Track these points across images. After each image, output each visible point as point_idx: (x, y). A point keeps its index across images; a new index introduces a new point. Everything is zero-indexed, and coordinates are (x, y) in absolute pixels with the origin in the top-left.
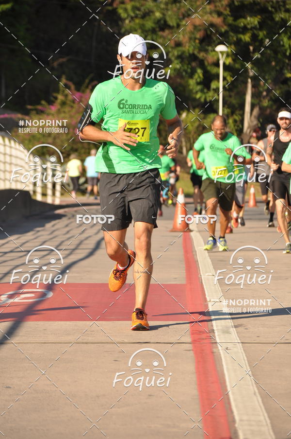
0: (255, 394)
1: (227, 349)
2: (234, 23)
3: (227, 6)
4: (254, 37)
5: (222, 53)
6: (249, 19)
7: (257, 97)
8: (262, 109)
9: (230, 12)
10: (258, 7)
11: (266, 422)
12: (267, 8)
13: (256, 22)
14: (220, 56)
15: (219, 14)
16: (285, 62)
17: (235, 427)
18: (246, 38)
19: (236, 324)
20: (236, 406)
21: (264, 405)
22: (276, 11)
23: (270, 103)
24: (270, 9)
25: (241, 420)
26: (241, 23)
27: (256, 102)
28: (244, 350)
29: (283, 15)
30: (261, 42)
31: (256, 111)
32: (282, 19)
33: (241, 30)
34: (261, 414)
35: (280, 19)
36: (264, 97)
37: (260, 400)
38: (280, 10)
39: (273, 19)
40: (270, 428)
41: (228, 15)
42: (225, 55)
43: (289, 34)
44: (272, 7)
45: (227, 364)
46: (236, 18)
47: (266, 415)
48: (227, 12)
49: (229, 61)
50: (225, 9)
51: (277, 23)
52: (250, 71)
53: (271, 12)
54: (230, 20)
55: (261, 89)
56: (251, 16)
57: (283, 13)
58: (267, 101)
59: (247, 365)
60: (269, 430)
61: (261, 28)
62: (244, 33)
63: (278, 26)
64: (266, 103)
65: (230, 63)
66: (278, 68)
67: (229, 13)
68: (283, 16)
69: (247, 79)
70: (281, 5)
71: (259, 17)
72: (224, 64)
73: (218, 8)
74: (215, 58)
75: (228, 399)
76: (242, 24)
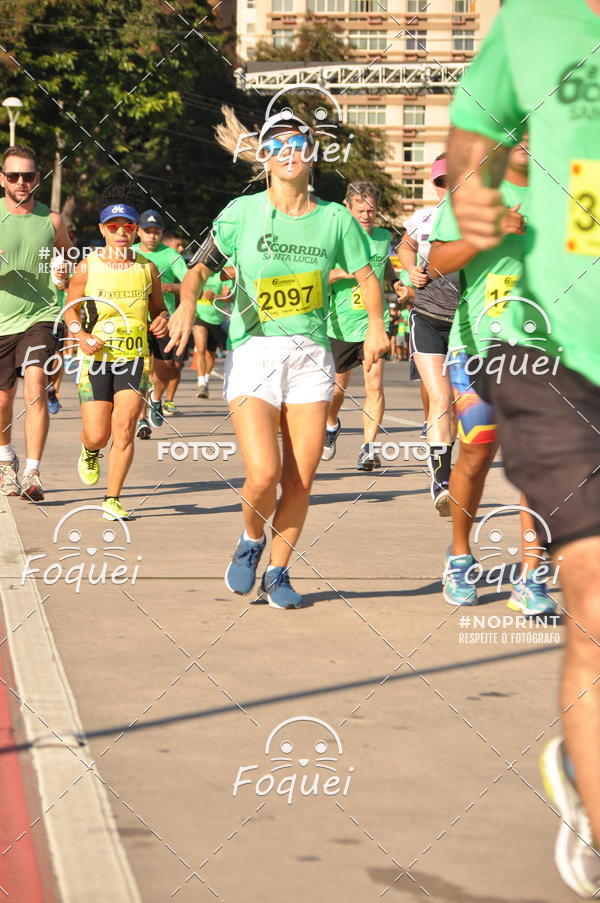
0: (54, 659)
1: (11, 587)
2: (32, 61)
3: (20, 34)
4: (66, 86)
5: (13, 109)
6: (57, 56)
7: (71, 183)
8: (79, 201)
9: (26, 43)
10: (72, 38)
11: (70, 703)
12: (86, 41)
13: (70, 62)
14: (10, 114)
15: (9, 47)
16: (116, 127)
17: (20, 712)
18: (54, 86)
19: (28, 548)
20: (23, 678)
21: (68, 676)
22: (101, 45)
23: (92, 192)
24: (91, 41)
25: (30, 701)
26: (45, 61)
27: (70, 189)
28: (39, 589)
29: (112, 52)
30: (78, 94)
31: (70, 204)
32: (110, 58)
33: (44, 74)
34: (63, 691)
35: (106, 58)
36: (84, 182)
37: (61, 668)
38: (107, 43)
39: (95, 59)
40: (76, 711)
41: (24, 49)
42: (18, 113)
43: (121, 83)
44: (95, 39)
45: (10, 611)
46: (36, 55)
47: (70, 692)
48: (22, 44)
49: (26, 121)
50: (19, 40)
51: (101, 64)
52: (59, 140)
53: (92, 47)
54: (27, 56)
55: (78, 170)
56: (60, 52)
57: (110, 48)
58: (86, 189)
59: (44, 613)
60: (73, 715)
61: (77, 72)
62: (49, 79)
63: (104, 69)
64: (85, 191)
65: (28, 124)
66: (104, 136)
67: (25, 46)
68: (111, 54)
69: (54, 154)
70: (108, 37)
71: (75, 53)
72: (17, 127)
73: (6, 38)
74: (3, 116)
75: (11, 667)
76: (46, 64)
